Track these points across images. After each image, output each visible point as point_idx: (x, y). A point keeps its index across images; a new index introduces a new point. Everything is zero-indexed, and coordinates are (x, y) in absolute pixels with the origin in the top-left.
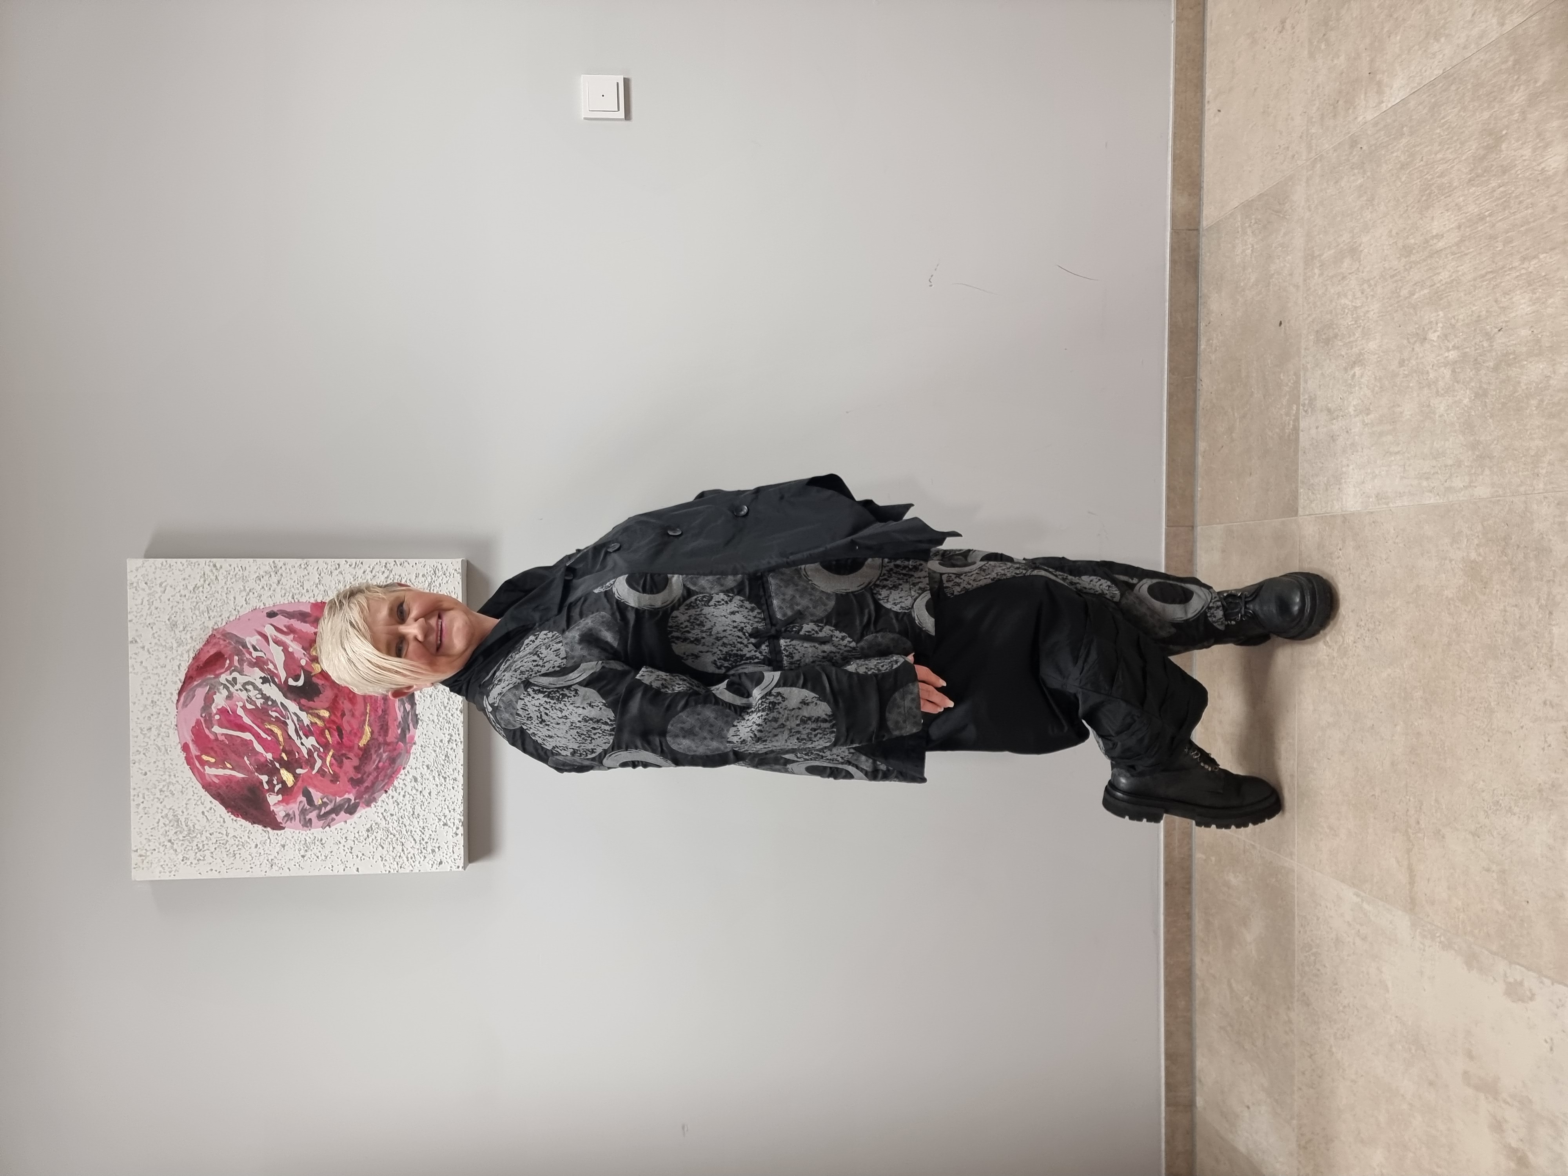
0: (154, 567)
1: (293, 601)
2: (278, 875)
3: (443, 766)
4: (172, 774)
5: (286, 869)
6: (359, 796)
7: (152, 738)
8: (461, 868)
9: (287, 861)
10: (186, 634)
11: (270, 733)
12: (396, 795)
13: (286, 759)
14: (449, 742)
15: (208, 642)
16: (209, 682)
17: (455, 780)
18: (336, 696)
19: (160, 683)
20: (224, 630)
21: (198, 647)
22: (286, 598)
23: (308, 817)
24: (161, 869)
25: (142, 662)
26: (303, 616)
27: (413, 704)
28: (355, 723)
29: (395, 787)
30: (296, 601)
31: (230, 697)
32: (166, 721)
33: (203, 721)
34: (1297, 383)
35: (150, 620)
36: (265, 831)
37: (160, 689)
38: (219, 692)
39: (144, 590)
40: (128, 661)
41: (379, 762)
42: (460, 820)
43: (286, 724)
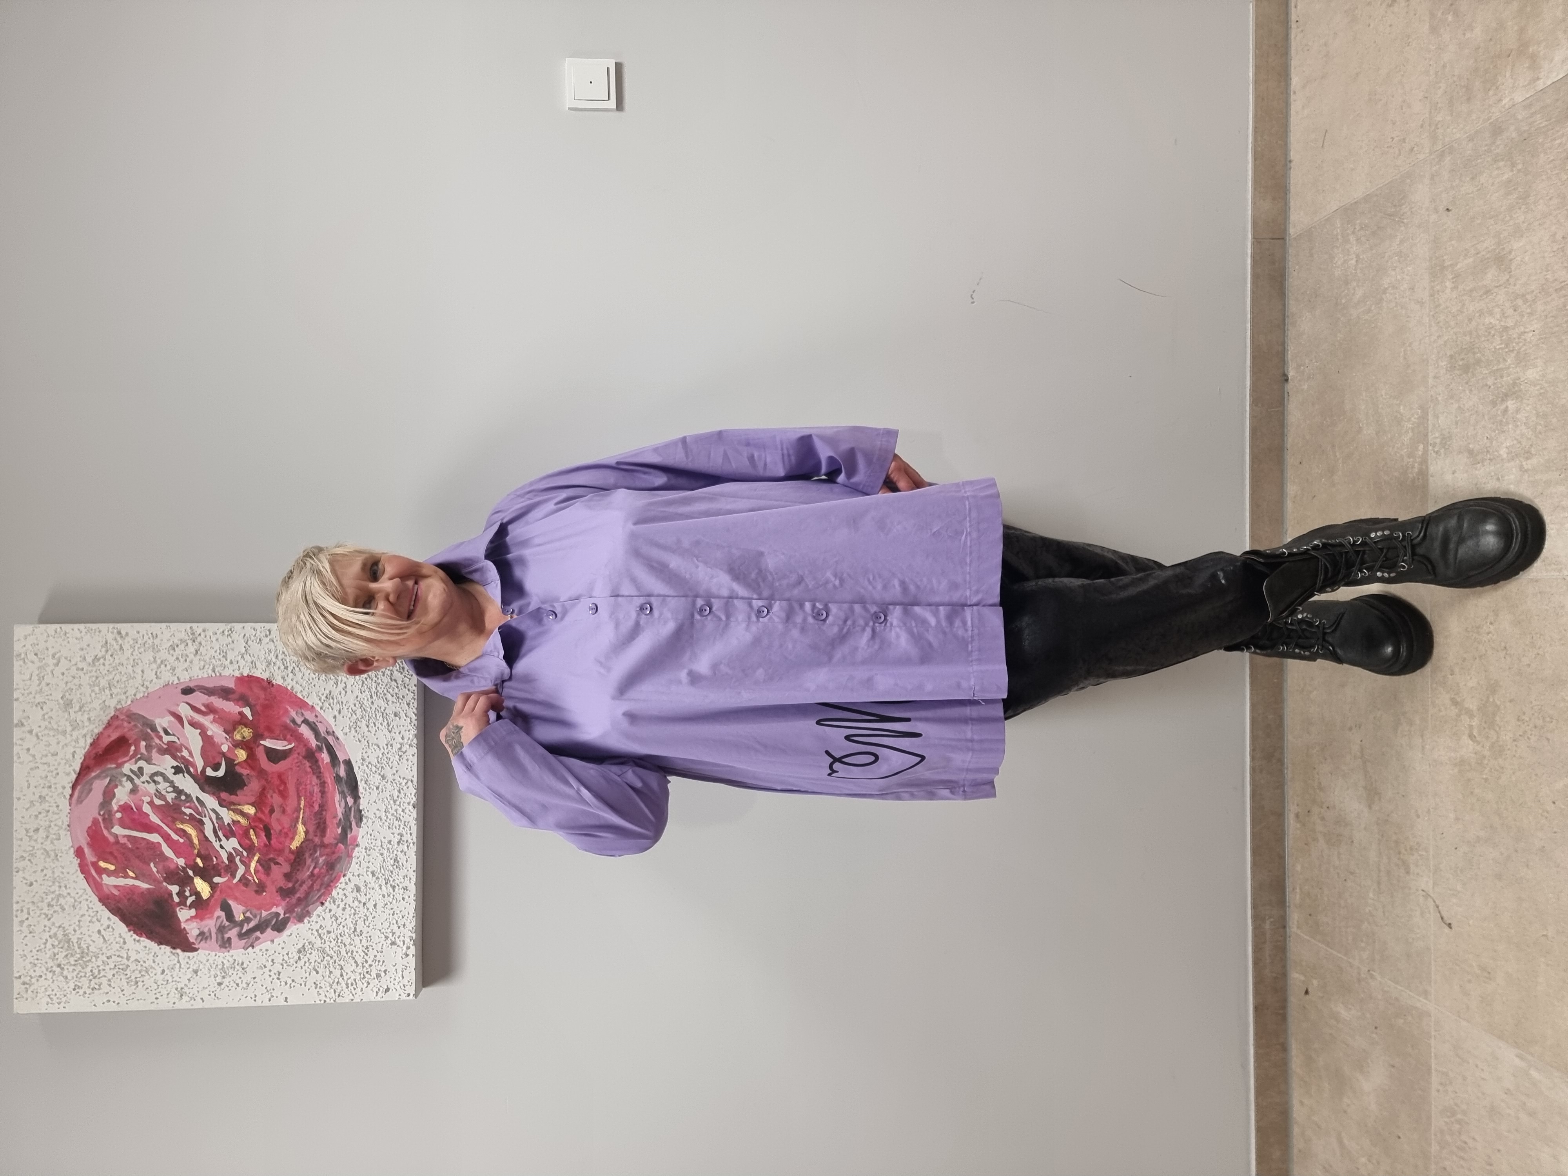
0: (46, 634)
1: (214, 675)
2: (188, 1006)
3: (392, 872)
4: (62, 885)
5: (198, 999)
6: (289, 910)
7: (40, 840)
8: (411, 995)
9: (200, 989)
10: (82, 715)
11: (182, 834)
12: (333, 907)
13: (201, 865)
14: (399, 843)
15: (109, 725)
16: (109, 772)
17: (406, 889)
18: (264, 789)
19: (50, 774)
20: (128, 710)
21: (96, 731)
22: (205, 670)
23: (226, 936)
24: (49, 1000)
25: (28, 750)
26: (225, 693)
27: (356, 798)
28: (286, 822)
29: (333, 898)
30: (218, 674)
31: (134, 790)
32: (56, 820)
33: (101, 820)
34: (1424, 417)
35: (39, 699)
36: (174, 954)
37: (49, 782)
38: (123, 786)
39: (33, 662)
40: (13, 747)
41: (315, 868)
42: (411, 938)
43: (202, 823)
